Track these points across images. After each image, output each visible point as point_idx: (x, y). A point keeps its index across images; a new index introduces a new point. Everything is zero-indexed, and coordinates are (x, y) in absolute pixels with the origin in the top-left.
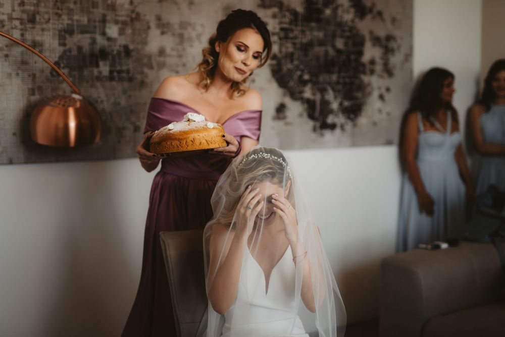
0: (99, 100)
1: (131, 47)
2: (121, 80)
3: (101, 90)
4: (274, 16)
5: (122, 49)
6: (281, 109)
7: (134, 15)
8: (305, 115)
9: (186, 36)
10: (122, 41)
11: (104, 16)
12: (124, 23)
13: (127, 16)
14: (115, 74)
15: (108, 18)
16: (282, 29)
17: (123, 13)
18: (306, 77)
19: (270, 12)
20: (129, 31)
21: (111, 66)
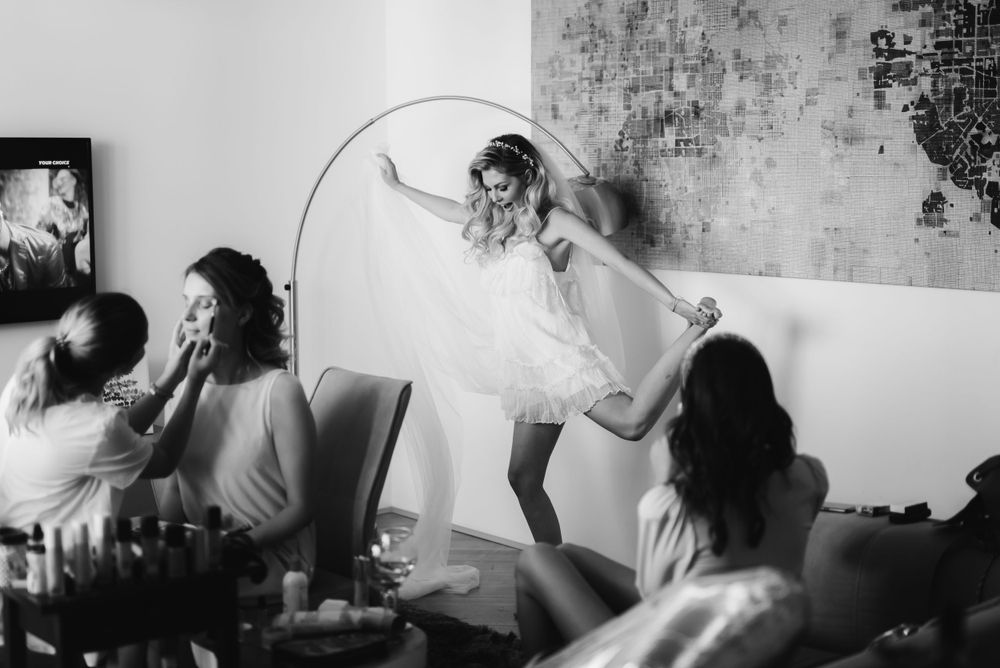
0: (664, 184)
1: (701, 105)
2: (688, 153)
3: (666, 169)
4: (923, 23)
5: (691, 108)
6: (934, 204)
7: (706, 55)
8: (987, 217)
9: (774, 78)
10: (691, 96)
11: (672, 61)
12: (694, 69)
13: (698, 57)
14: (683, 146)
15: (676, 64)
16: (938, 46)
17: (693, 54)
18: (990, 139)
19: (915, 15)
20: (699, 80)
21: (678, 134)
